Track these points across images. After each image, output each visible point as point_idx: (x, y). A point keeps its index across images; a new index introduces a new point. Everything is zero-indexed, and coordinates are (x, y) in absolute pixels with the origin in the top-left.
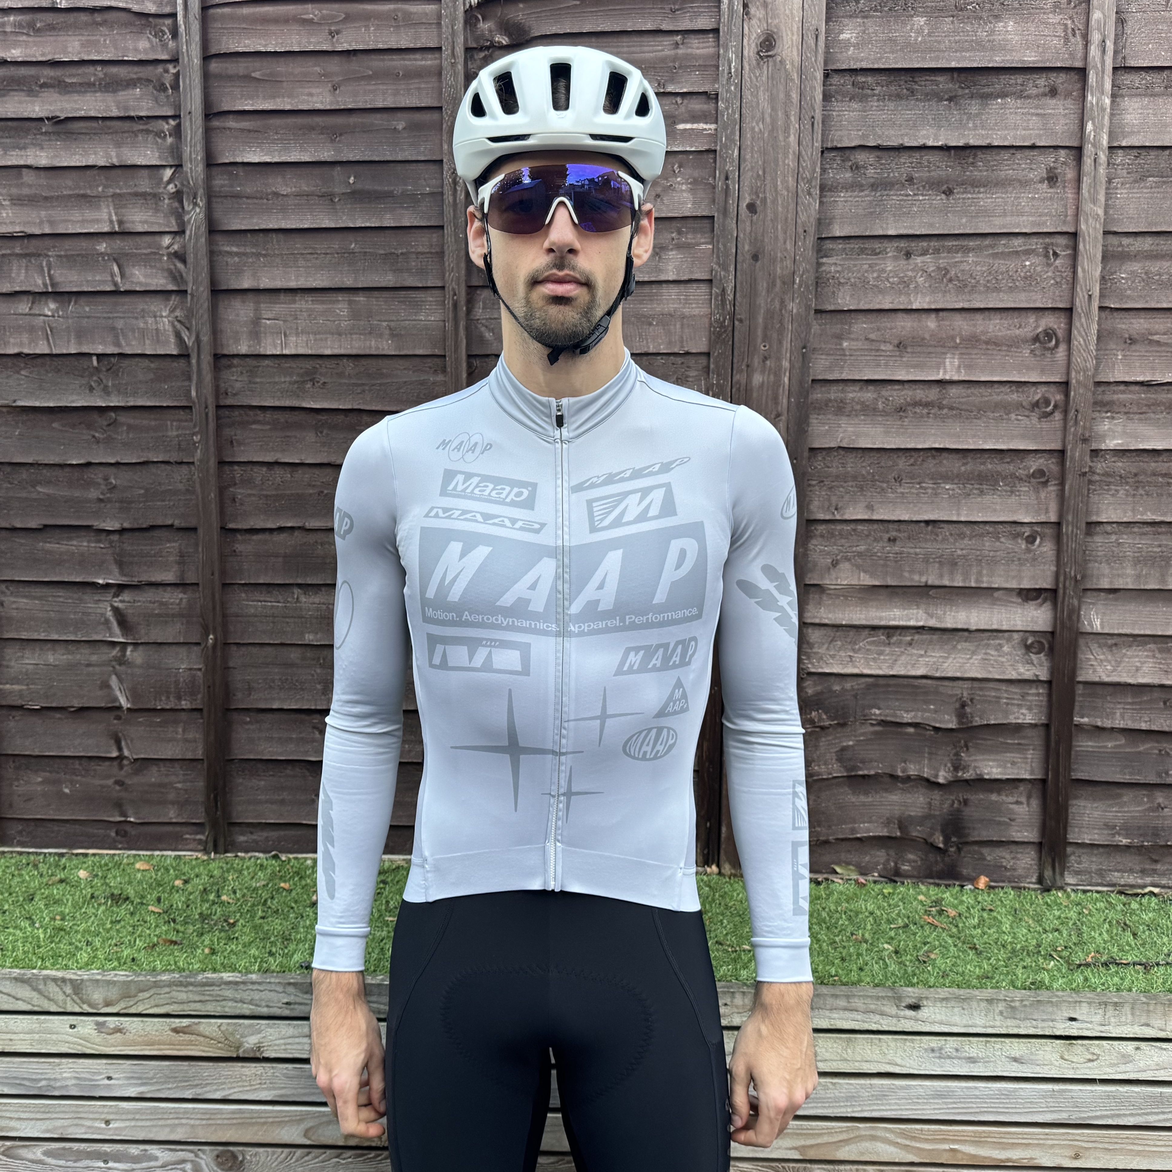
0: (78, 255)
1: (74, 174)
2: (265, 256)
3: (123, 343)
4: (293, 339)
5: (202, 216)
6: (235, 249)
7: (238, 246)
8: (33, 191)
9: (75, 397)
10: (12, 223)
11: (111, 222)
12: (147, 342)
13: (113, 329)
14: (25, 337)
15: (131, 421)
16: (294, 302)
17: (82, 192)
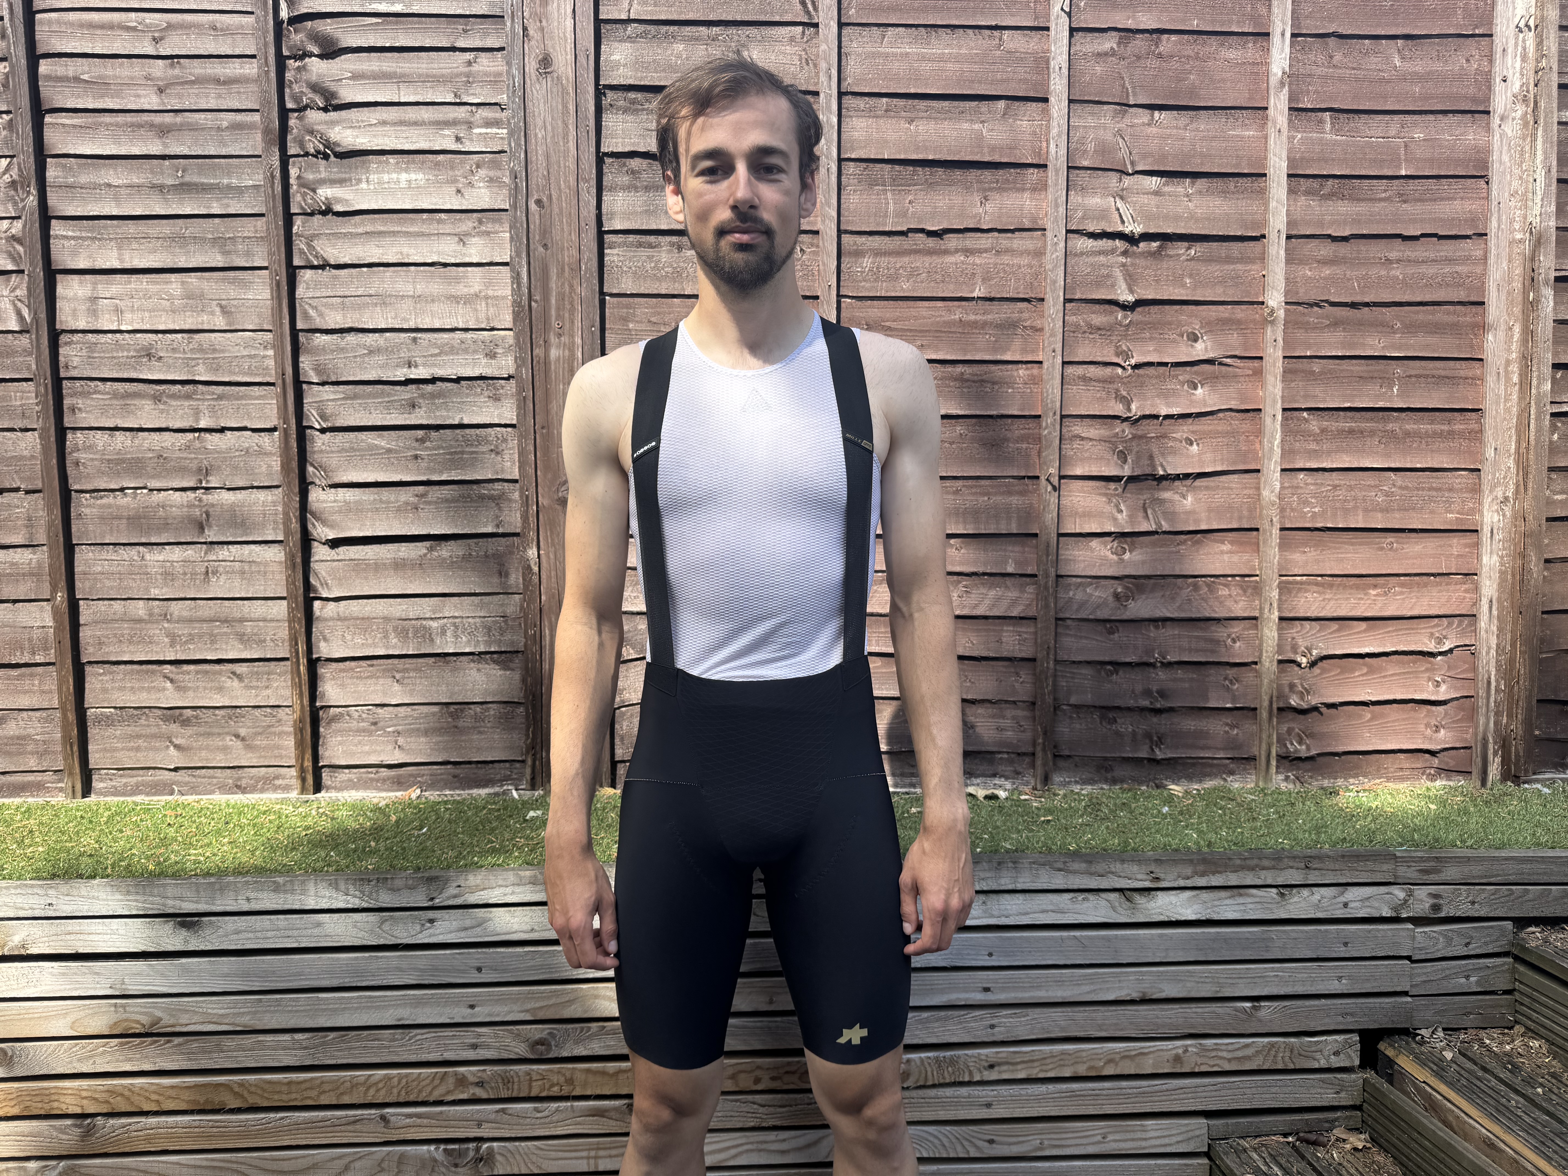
2: (100, 239)
4: (128, 316)
5: (35, 203)
6: (70, 234)
7: (73, 231)
16: (130, 282)
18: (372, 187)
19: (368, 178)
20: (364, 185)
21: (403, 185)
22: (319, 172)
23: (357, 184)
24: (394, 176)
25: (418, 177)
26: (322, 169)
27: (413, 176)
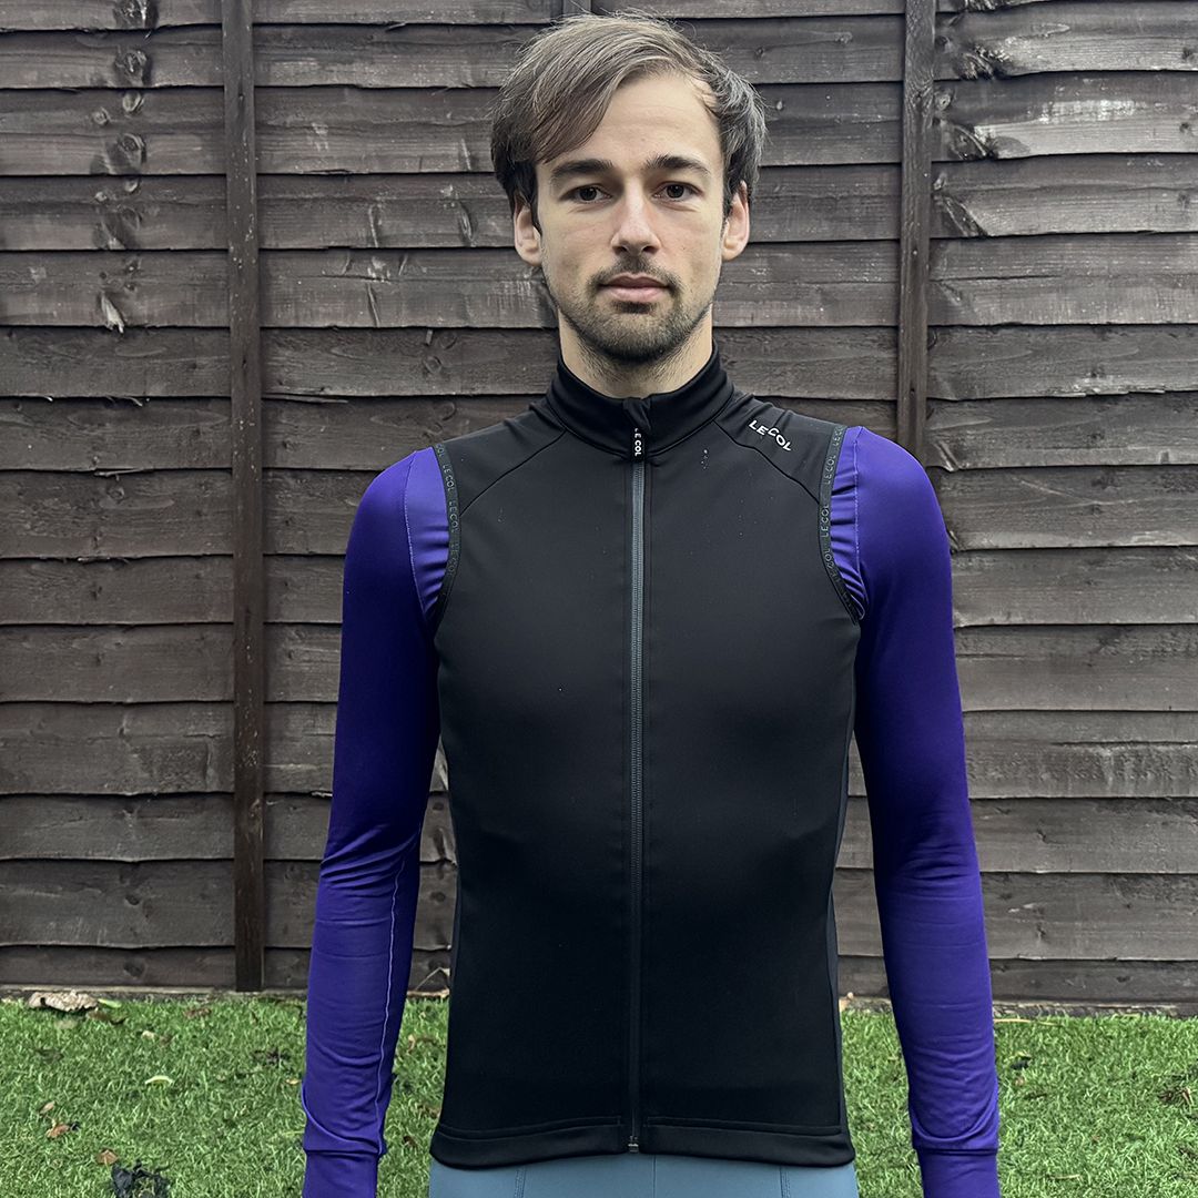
0: (415, 201)
1: (415, 97)
3: (471, 315)
8: (359, 117)
9: (404, 383)
10: (329, 158)
11: (461, 158)
12: (503, 312)
13: (459, 295)
14: (340, 307)
15: (476, 414)
17: (424, 119)
18: (1056, 121)
19: (1051, 108)
20: (1044, 119)
21: (1103, 116)
22: (980, 101)
23: (1034, 118)
24: (1090, 104)
25: (1124, 106)
26: (984, 96)
27: (1118, 104)
